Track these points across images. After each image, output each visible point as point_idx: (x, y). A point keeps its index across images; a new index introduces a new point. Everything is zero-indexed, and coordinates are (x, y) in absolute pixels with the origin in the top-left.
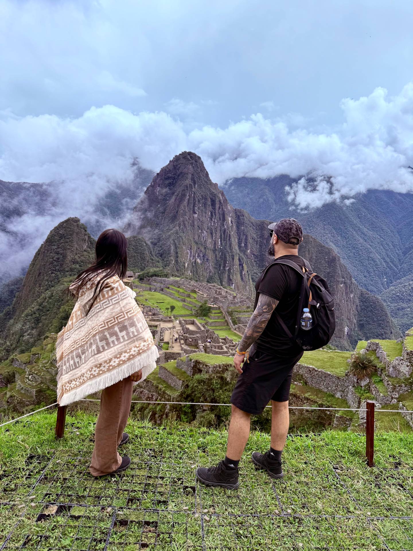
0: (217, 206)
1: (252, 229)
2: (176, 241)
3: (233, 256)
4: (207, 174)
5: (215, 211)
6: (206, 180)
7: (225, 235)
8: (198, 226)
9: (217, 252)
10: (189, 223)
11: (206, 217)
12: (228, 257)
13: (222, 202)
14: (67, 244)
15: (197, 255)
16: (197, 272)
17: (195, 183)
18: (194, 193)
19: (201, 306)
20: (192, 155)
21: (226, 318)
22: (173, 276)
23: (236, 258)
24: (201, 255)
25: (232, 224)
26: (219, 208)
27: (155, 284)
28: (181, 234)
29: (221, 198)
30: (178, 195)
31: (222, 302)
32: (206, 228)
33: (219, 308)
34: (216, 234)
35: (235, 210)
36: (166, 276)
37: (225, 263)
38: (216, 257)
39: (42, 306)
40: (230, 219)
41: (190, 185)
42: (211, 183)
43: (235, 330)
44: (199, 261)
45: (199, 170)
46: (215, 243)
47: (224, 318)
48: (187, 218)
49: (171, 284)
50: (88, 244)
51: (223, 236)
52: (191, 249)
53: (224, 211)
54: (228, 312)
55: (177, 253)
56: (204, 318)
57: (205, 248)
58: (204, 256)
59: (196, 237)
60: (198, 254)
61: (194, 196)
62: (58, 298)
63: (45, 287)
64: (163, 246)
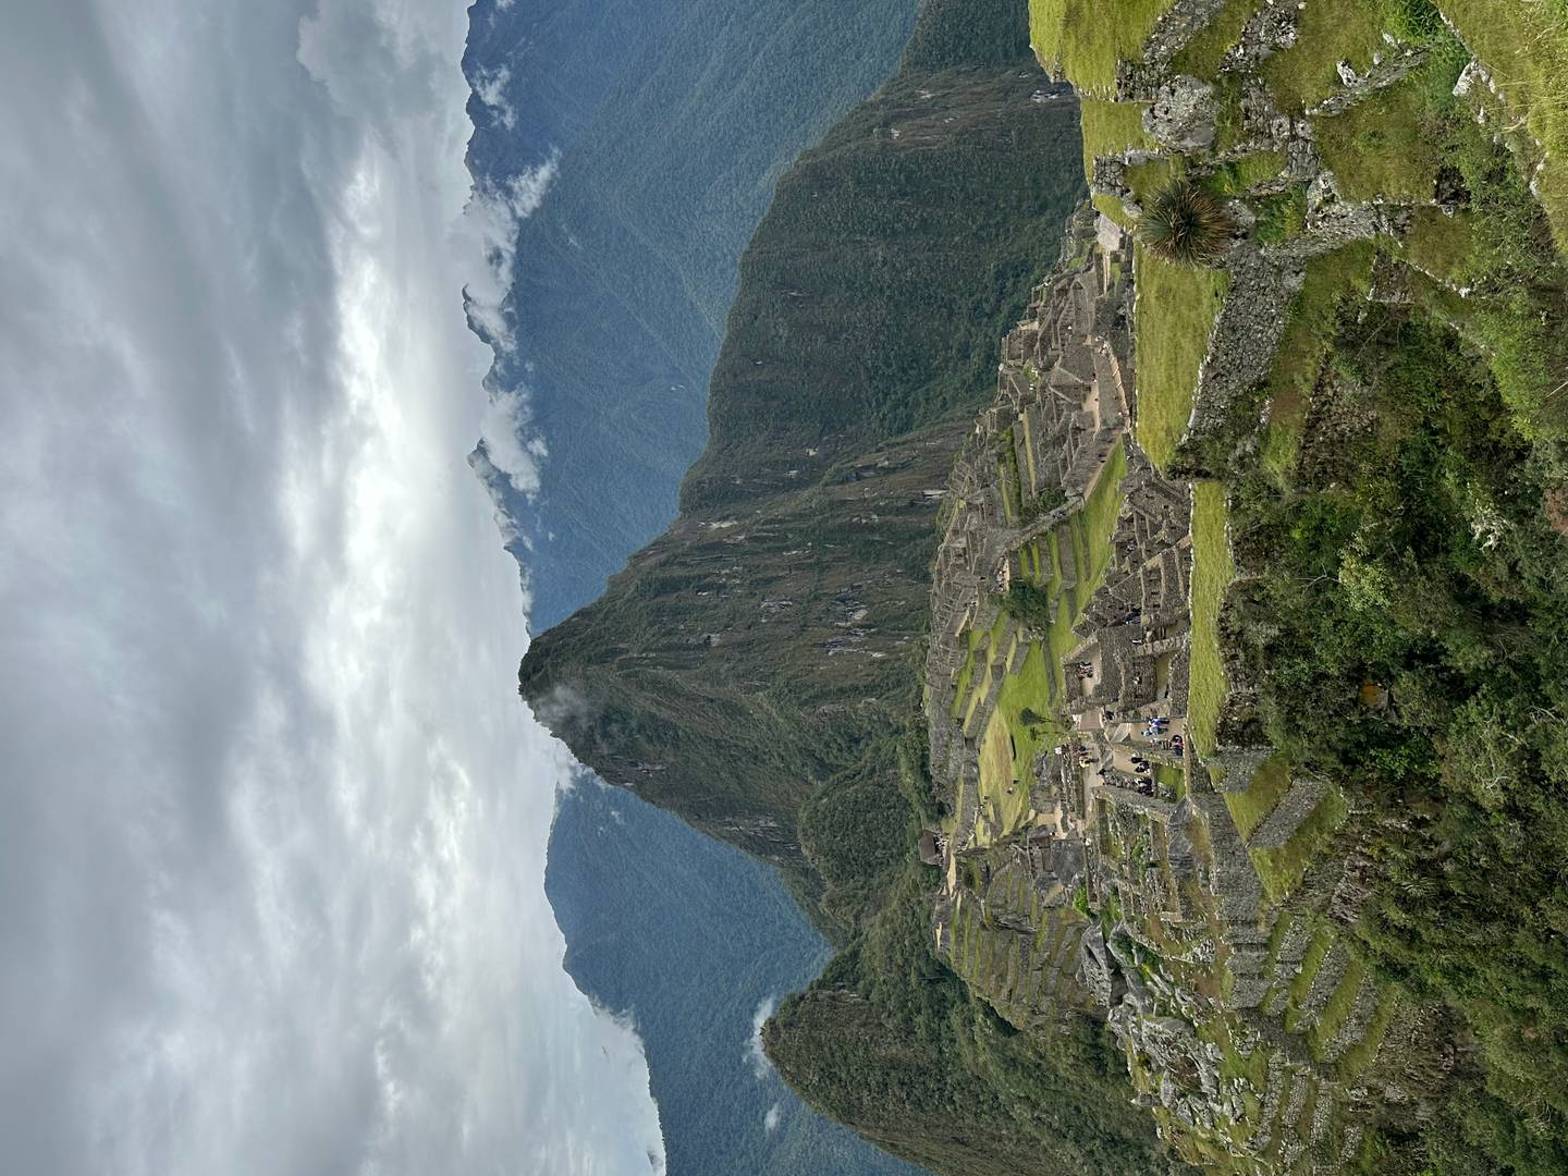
0: (678, 572)
1: (740, 450)
2: (804, 697)
3: (831, 503)
4: (582, 614)
5: (694, 578)
6: (601, 616)
7: (767, 537)
8: (749, 627)
9: (825, 559)
10: (741, 660)
11: (716, 606)
12: (838, 521)
13: (663, 557)
14: (850, 1056)
15: (843, 624)
16: (897, 618)
17: (615, 652)
18: (645, 650)
19: (1013, 615)
20: (530, 670)
21: (1046, 528)
22: (918, 708)
23: (840, 492)
24: (841, 608)
25: (728, 516)
26: (683, 564)
27: (951, 765)
28: (780, 681)
29: (654, 559)
30: (658, 703)
31: (991, 550)
32: (753, 601)
33: (1013, 554)
34: (766, 567)
35: (684, 511)
36: (922, 730)
37: (861, 528)
38: (840, 559)
39: (1064, 1130)
40: (715, 525)
41: (621, 667)
42: (612, 598)
43: (1081, 495)
44: (859, 616)
45: (573, 641)
46: (798, 568)
47: (1044, 534)
48: (727, 665)
49: (949, 712)
50: (843, 987)
51: (771, 544)
52: (824, 645)
53: (691, 548)
54: (1024, 523)
55: (842, 691)
56: (1051, 600)
57: (816, 598)
58: (843, 601)
59: (783, 630)
60: (838, 619)
61: (655, 651)
62: (1032, 1081)
63: (1000, 1120)
64: (826, 738)
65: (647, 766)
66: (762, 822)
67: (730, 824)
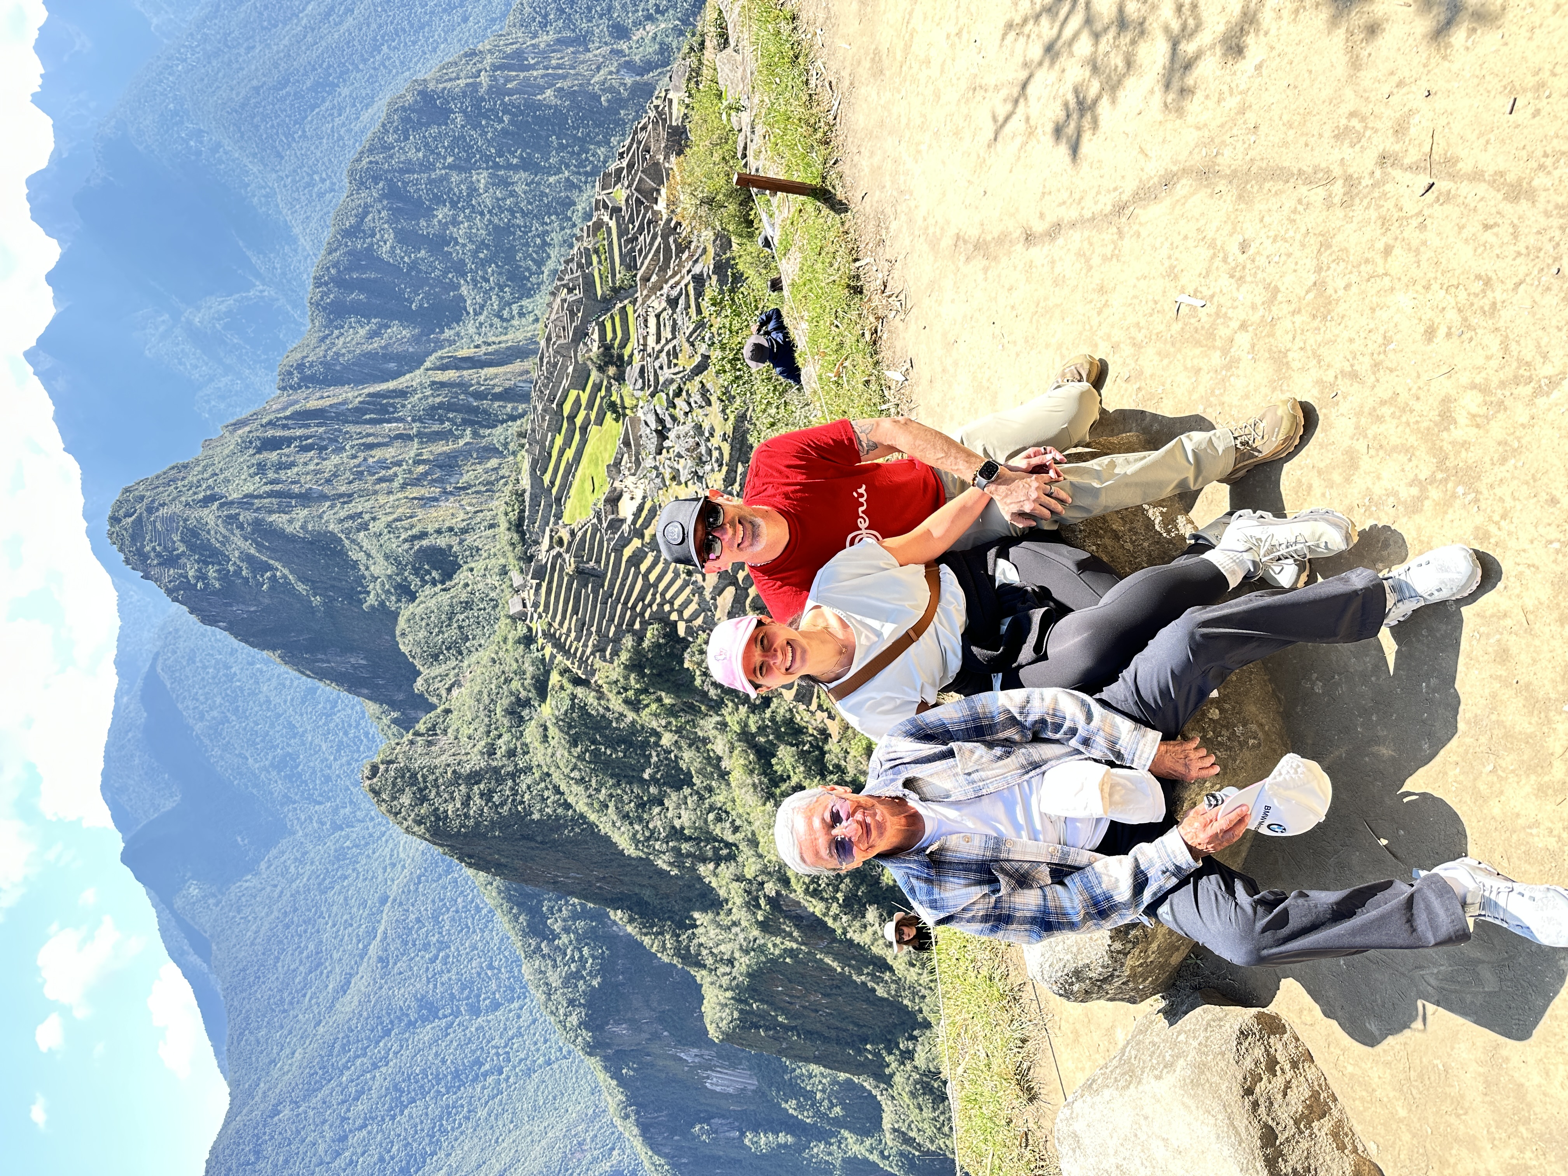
0: (279, 433)
1: (342, 340)
2: (403, 536)
3: (433, 383)
4: (178, 467)
5: (296, 439)
6: (200, 468)
7: (369, 409)
8: (351, 483)
9: (424, 431)
10: (343, 507)
11: (319, 464)
12: (438, 400)
13: (264, 422)
14: (440, 779)
17: (212, 498)
18: (247, 496)
20: (121, 513)
23: (440, 376)
24: (439, 471)
26: (285, 427)
28: (380, 524)
29: (252, 426)
30: (258, 544)
32: (356, 461)
34: (369, 435)
35: (283, 388)
37: (458, 408)
38: (438, 433)
41: (220, 509)
45: (167, 490)
46: (398, 437)
47: (624, 307)
48: (329, 512)
50: (435, 734)
51: (372, 416)
52: (422, 499)
53: (294, 415)
54: (610, 299)
55: (439, 532)
57: (415, 463)
58: (440, 467)
59: (383, 486)
61: (257, 497)
65: (241, 607)
66: (353, 661)
67: (322, 661)
